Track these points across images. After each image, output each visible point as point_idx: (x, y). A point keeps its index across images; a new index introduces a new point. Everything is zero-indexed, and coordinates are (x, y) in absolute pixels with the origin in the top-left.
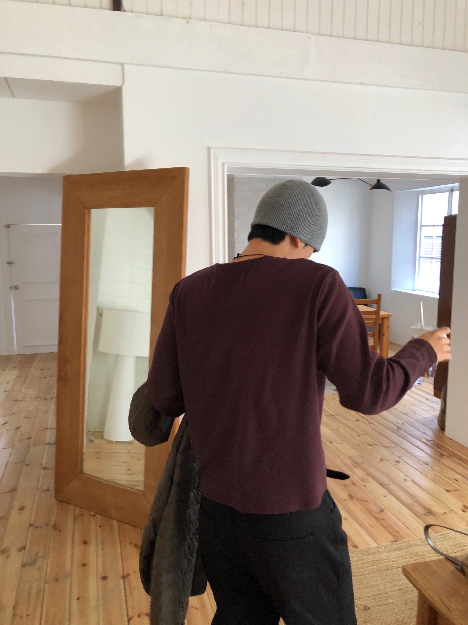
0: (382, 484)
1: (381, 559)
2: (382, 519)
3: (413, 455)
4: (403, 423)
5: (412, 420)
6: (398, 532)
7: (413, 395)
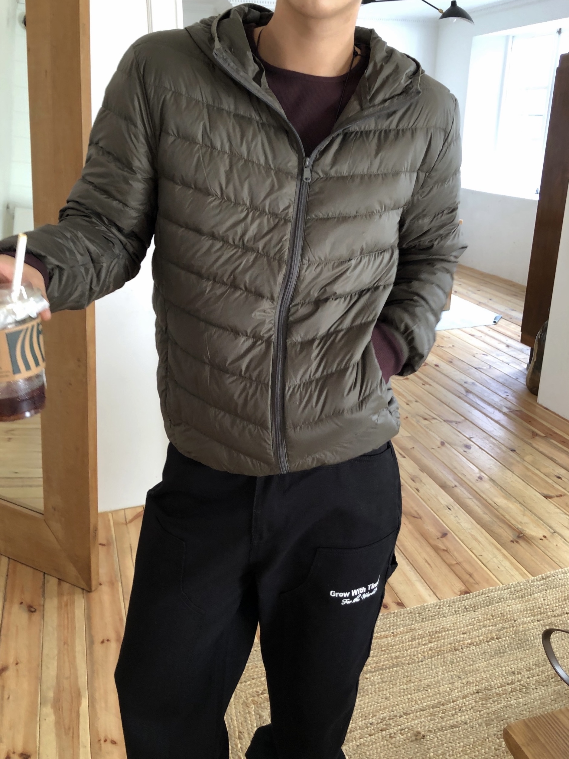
0: (444, 486)
1: (444, 629)
2: (444, 550)
3: (491, 435)
4: (473, 384)
5: (487, 378)
6: (470, 575)
7: (488, 339)
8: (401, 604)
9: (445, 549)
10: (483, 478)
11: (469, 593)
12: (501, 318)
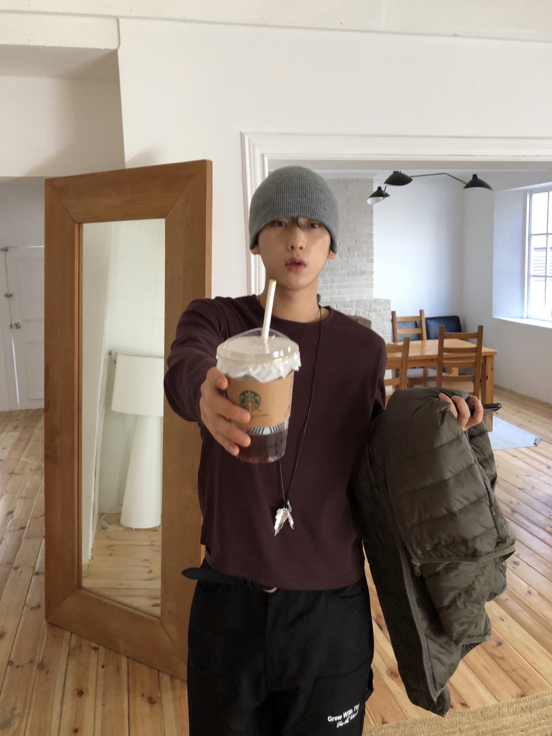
1: (504, 727)
2: (500, 658)
3: (537, 552)
4: (518, 503)
5: (531, 499)
6: (526, 681)
7: (529, 460)
8: (464, 705)
9: (501, 656)
10: (532, 593)
11: (525, 696)
12: (541, 439)
